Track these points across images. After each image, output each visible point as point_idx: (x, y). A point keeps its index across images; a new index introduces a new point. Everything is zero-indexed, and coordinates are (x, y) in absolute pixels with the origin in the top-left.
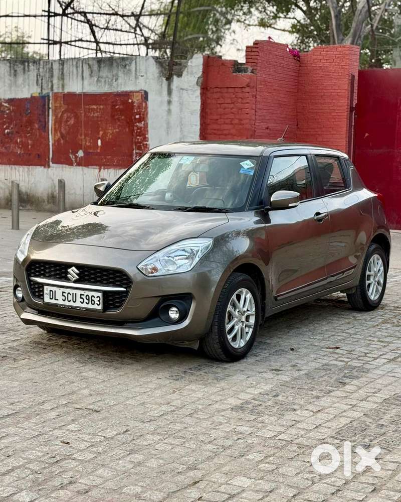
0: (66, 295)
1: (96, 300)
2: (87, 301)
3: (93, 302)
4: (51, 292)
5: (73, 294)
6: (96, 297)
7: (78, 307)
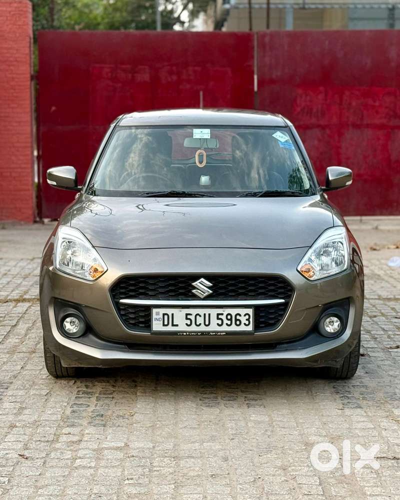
0: (193, 318)
1: (244, 320)
2: (229, 322)
3: (238, 323)
4: (166, 317)
5: (205, 314)
6: (243, 314)
7: (213, 332)
